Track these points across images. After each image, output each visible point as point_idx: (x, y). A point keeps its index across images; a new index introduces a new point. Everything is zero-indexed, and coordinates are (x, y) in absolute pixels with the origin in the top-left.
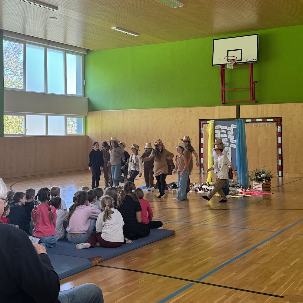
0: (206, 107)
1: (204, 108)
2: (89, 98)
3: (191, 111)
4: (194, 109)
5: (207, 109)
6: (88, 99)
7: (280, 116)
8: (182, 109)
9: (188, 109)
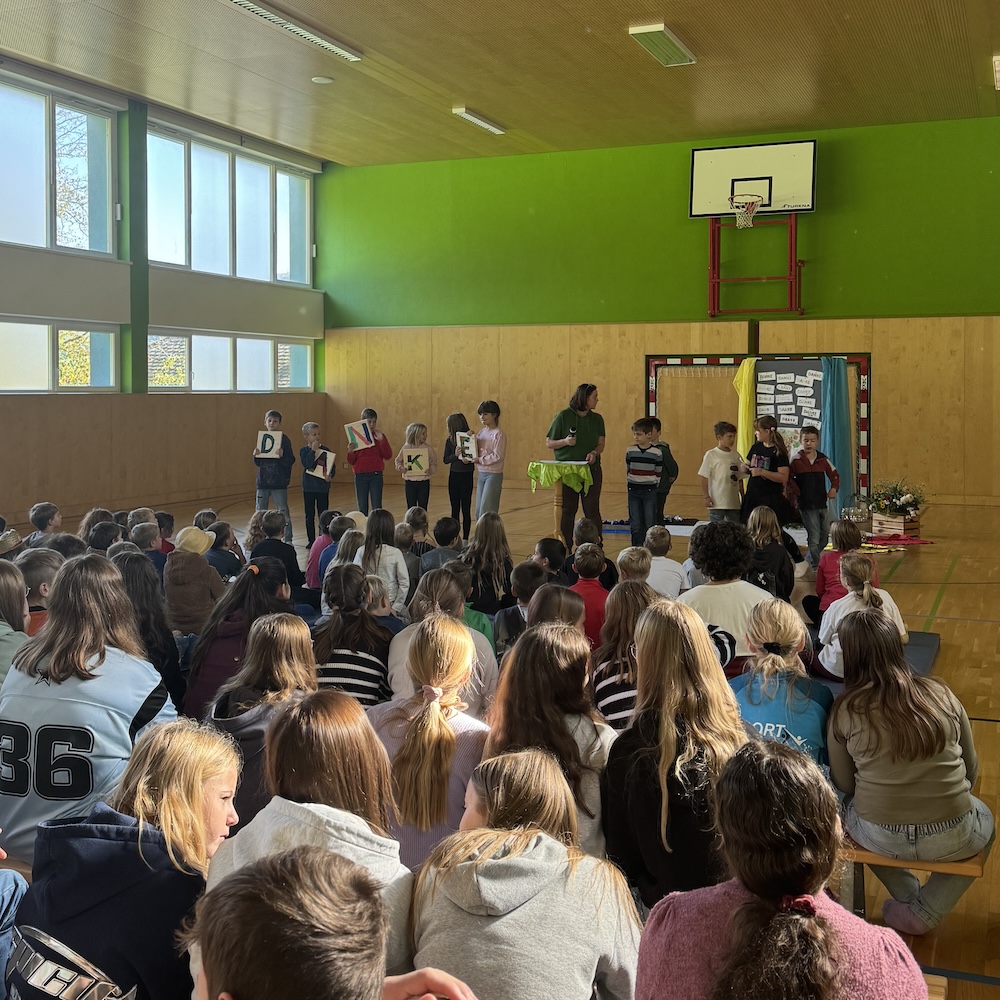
0: (666, 324)
1: (660, 326)
2: (330, 293)
3: (623, 334)
4: (631, 329)
5: (669, 328)
6: (325, 295)
8: (598, 328)
9: (614, 328)
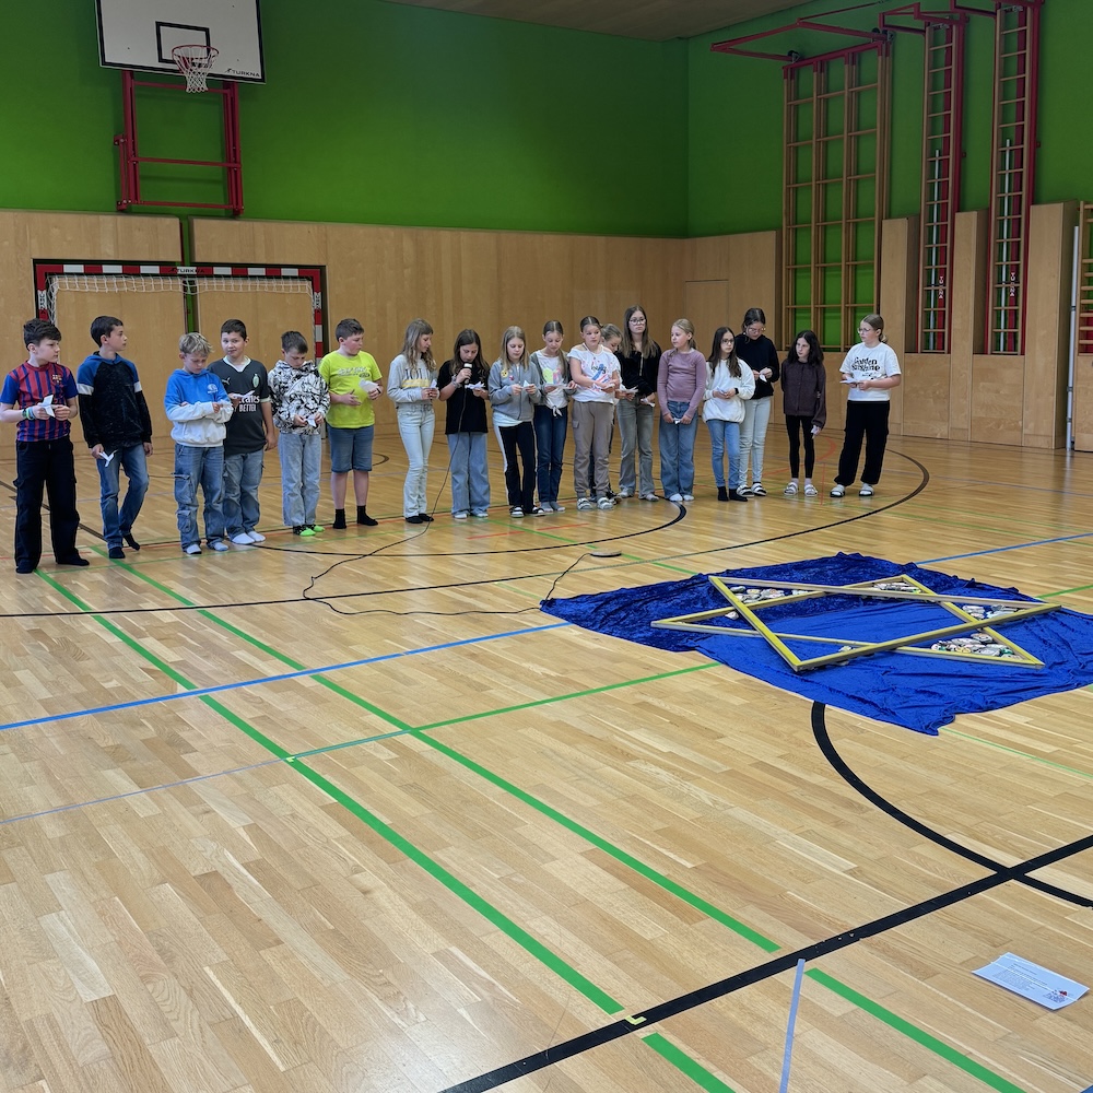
7: (323, 264)
